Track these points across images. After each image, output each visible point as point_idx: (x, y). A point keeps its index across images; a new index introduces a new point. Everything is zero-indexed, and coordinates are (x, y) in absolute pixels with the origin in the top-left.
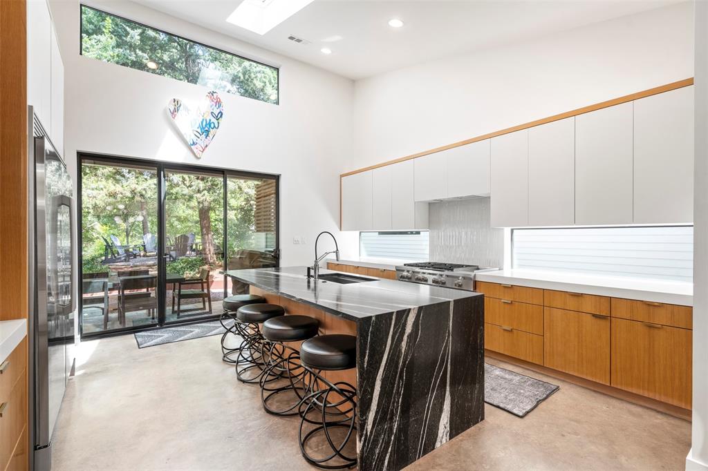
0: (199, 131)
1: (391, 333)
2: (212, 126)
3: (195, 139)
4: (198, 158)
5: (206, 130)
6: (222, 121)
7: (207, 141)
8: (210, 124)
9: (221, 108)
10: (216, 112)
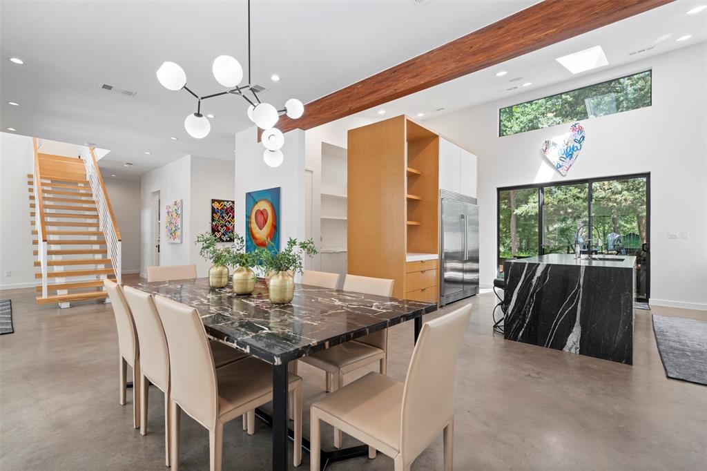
0: (564, 156)
1: (525, 272)
2: (575, 149)
3: (561, 163)
4: (563, 176)
5: (569, 154)
6: (584, 143)
7: (571, 162)
8: (573, 149)
9: (583, 133)
10: (578, 137)
